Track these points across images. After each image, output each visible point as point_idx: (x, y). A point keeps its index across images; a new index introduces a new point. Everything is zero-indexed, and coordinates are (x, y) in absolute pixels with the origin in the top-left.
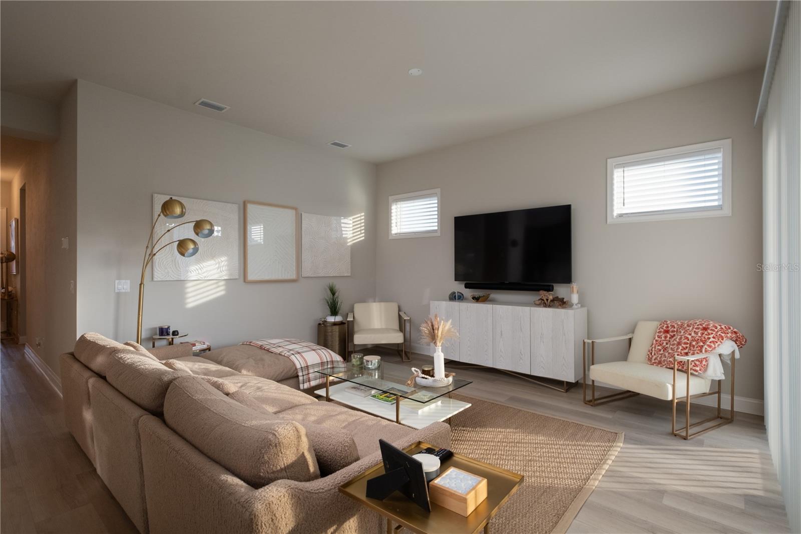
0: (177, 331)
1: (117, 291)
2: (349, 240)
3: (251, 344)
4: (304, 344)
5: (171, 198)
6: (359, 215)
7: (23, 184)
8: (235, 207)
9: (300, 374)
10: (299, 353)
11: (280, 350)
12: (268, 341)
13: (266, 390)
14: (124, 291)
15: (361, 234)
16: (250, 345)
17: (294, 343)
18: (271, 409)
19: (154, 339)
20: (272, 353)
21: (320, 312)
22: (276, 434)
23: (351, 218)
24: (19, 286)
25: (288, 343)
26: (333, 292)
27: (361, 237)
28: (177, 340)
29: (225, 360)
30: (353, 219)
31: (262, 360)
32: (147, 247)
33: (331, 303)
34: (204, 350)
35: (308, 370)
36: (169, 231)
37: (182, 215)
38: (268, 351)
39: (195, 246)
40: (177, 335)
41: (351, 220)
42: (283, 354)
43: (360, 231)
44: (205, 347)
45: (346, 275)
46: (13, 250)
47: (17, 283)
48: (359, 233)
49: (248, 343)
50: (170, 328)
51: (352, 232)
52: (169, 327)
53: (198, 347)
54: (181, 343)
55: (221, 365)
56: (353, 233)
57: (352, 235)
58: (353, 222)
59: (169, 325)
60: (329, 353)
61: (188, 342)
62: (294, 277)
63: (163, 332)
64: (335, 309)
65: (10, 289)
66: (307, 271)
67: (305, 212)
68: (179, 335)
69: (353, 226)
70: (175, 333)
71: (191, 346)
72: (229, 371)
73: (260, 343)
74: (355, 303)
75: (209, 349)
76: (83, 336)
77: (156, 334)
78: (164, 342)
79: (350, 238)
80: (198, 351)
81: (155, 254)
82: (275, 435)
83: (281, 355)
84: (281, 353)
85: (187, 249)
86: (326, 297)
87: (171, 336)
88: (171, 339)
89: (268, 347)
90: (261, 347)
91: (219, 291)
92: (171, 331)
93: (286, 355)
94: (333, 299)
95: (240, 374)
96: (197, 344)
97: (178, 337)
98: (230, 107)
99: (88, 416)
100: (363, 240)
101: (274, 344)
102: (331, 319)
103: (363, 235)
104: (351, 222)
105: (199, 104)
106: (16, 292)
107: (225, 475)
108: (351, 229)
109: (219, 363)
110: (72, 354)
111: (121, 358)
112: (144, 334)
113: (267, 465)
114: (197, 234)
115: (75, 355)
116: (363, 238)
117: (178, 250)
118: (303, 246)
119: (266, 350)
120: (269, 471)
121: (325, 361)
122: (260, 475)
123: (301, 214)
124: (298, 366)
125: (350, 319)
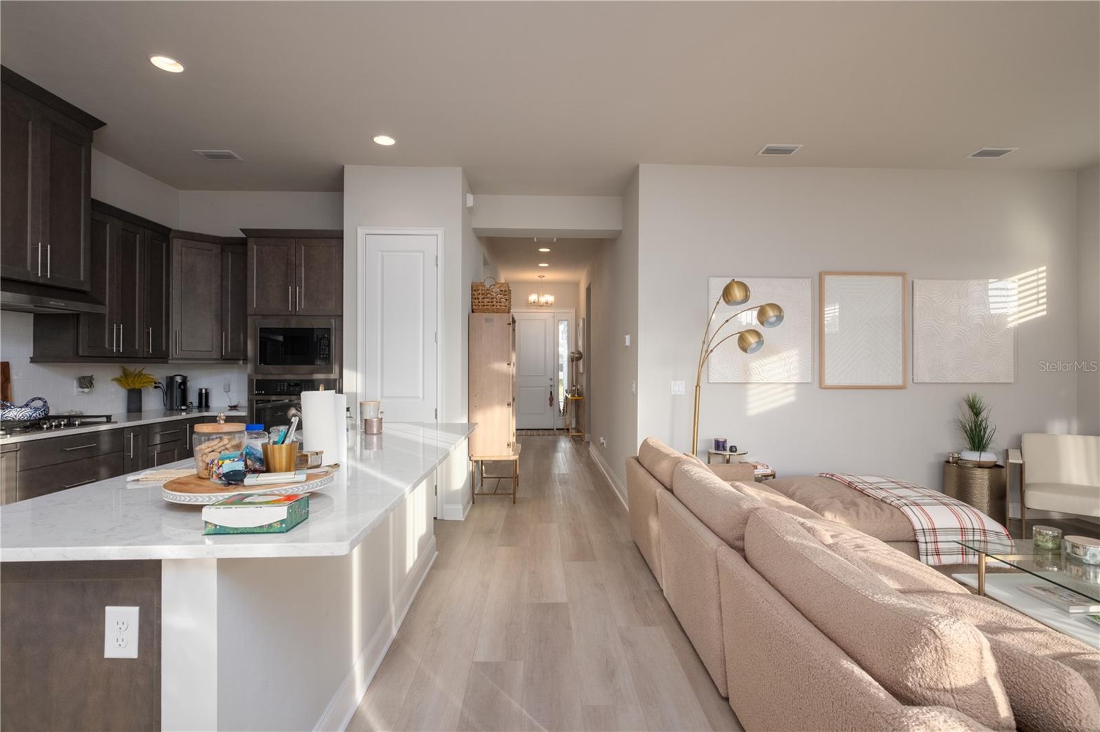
0: (735, 447)
1: (673, 393)
2: (1010, 319)
3: (834, 478)
4: (927, 492)
5: (734, 280)
6: (1035, 271)
7: (588, 283)
8: (807, 282)
9: (921, 539)
10: (917, 505)
11: (882, 494)
12: (861, 477)
13: (871, 551)
14: (679, 393)
15: (1039, 305)
16: (832, 479)
17: (907, 488)
18: (893, 585)
19: (709, 453)
20: (869, 496)
21: (949, 443)
22: (936, 631)
23: (1015, 278)
24: (584, 385)
25: (894, 485)
26: (975, 409)
27: (1040, 311)
28: (735, 458)
29: (798, 494)
30: (1019, 280)
31: (855, 504)
32: (704, 342)
33: (971, 429)
34: (766, 476)
35: (935, 535)
36: (727, 321)
37: (746, 299)
38: (862, 492)
39: (760, 338)
40: (736, 451)
41: (1014, 282)
42: (889, 501)
43: (1038, 299)
44: (768, 472)
45: (1002, 381)
46: (581, 349)
47: (583, 380)
48: (1035, 303)
49: (828, 476)
50: (727, 442)
51: (1016, 303)
52: (725, 441)
53: (760, 471)
54: (740, 462)
55: (793, 499)
56: (1020, 305)
57: (1017, 309)
58: (1019, 286)
59: (725, 438)
60: (976, 513)
61: (747, 463)
62: (900, 383)
63: (720, 445)
64: (981, 439)
65: (579, 387)
66: (923, 373)
67: (919, 279)
68: (738, 453)
69: (1020, 293)
70: (733, 449)
71: (753, 468)
72: (807, 511)
73: (849, 479)
74: (1024, 433)
75: (774, 476)
76: (645, 441)
77: (711, 448)
78: (720, 459)
79: (1012, 315)
80: (760, 476)
81: (712, 351)
82: (934, 633)
83: (885, 502)
84: (885, 500)
85: (750, 344)
86: (961, 419)
87: (728, 453)
88: (728, 457)
89: (861, 486)
90: (850, 485)
91: (787, 397)
92: (728, 446)
93: (892, 504)
94: (976, 422)
95: (823, 518)
96: (759, 467)
97: (735, 454)
98: (801, 145)
99: (654, 525)
100: (1043, 316)
101: (871, 484)
102: (972, 456)
103: (1045, 306)
104: (1016, 285)
105: (763, 153)
106: (582, 390)
107: (849, 663)
108: (1016, 298)
109: (791, 496)
110: (637, 460)
111: (687, 471)
112: (700, 447)
113: (919, 674)
114: (762, 323)
115: (640, 459)
116: (1045, 313)
117: (739, 344)
118: (915, 333)
119: (858, 490)
120: (922, 684)
121: (970, 526)
122: (907, 685)
123: (913, 282)
124: (917, 526)
125: (1014, 459)
